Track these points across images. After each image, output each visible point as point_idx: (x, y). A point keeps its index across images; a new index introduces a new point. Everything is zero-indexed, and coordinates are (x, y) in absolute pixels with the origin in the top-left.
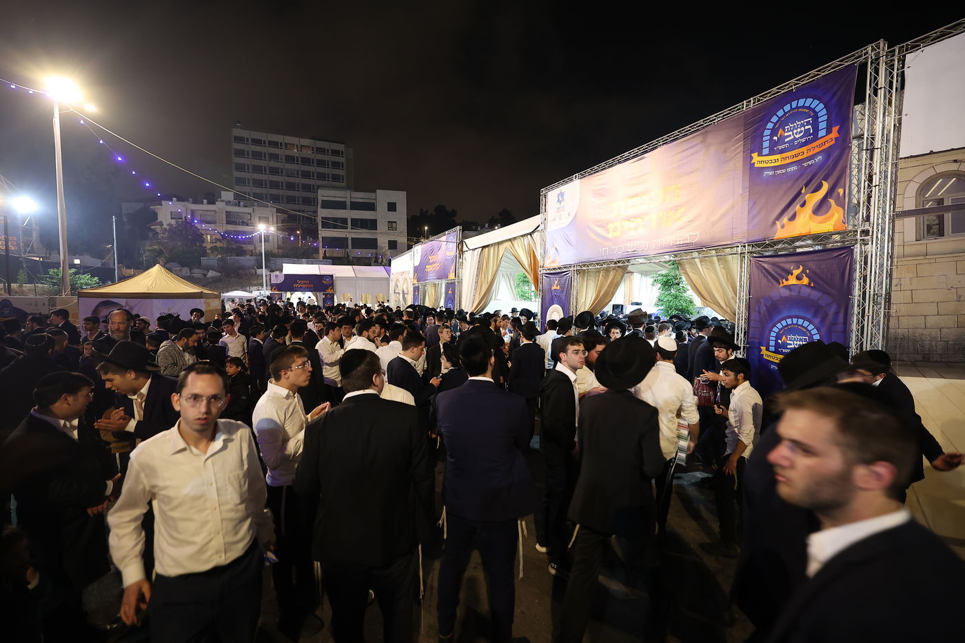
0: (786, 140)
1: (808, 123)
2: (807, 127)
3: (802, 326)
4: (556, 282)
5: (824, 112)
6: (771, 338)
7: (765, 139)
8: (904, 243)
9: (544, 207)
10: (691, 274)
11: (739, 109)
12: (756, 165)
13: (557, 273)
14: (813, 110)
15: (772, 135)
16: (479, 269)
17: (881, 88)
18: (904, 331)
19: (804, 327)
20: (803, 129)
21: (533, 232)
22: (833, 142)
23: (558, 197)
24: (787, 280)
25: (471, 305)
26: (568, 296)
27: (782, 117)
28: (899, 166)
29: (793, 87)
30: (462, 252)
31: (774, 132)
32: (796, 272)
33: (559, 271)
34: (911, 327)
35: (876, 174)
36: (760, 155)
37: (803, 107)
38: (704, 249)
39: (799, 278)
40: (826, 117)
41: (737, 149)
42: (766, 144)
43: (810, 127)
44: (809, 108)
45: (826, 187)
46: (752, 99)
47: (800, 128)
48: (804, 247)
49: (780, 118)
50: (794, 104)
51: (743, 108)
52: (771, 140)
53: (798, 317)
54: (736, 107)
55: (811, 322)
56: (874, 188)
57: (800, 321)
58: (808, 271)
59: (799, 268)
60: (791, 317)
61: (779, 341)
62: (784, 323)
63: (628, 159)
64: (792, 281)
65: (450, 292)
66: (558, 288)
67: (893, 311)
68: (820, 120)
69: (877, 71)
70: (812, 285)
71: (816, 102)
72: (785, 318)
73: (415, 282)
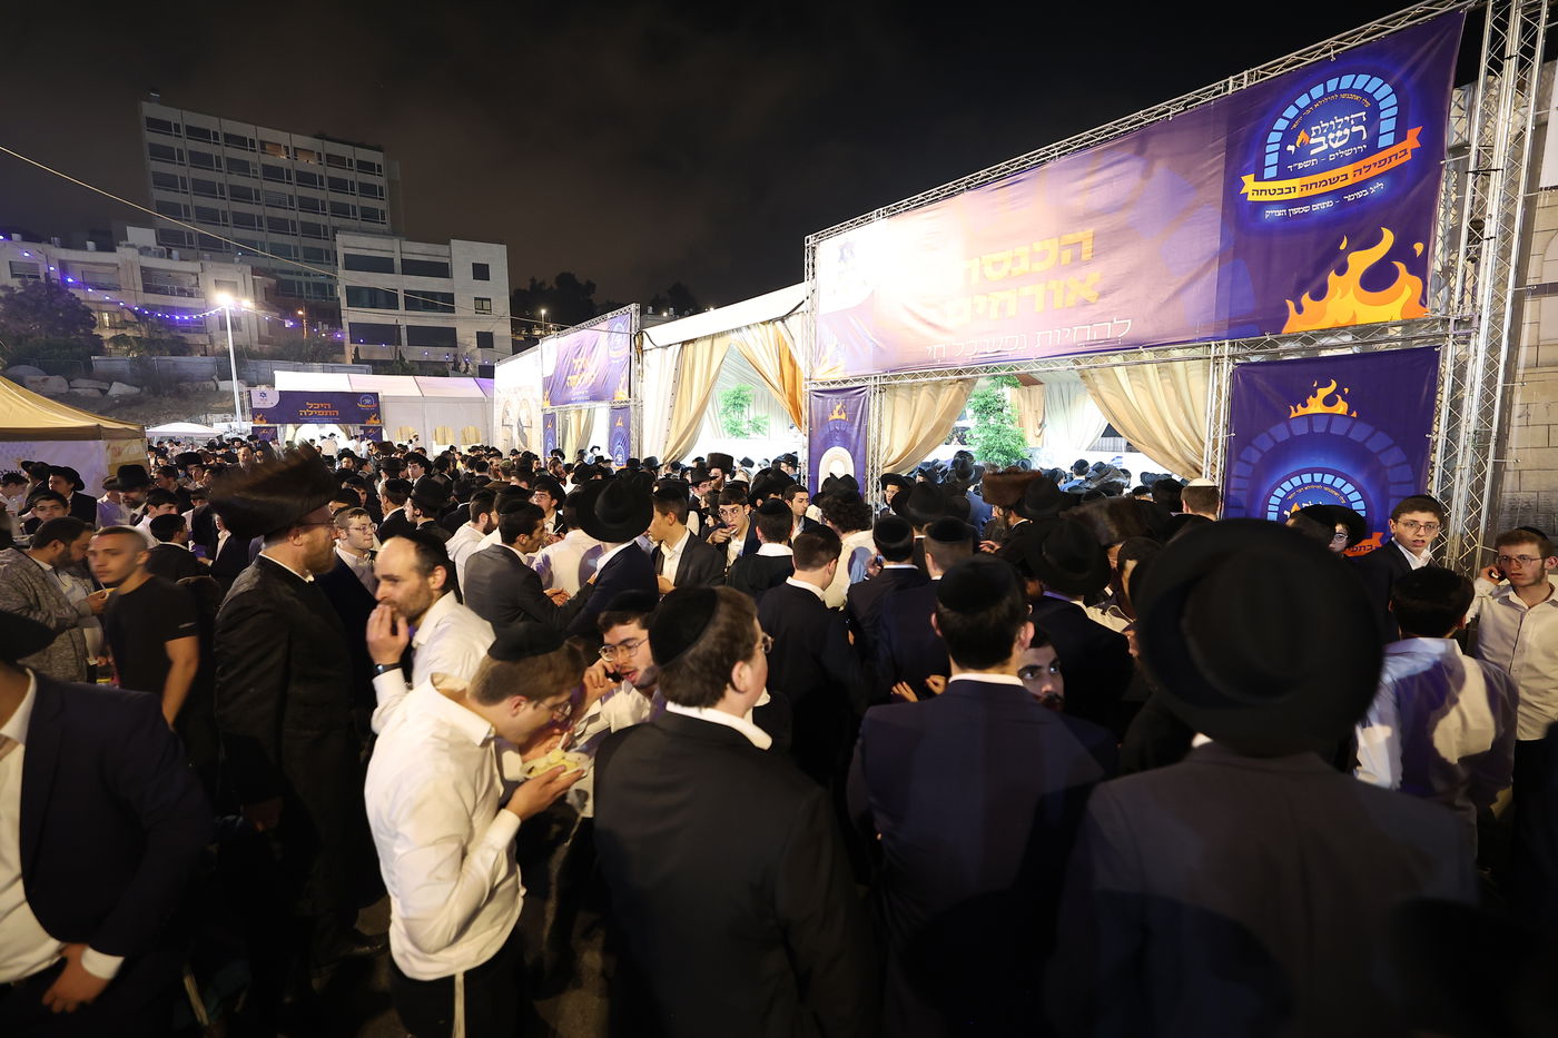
0: (1313, 152)
1: (1359, 122)
2: (1355, 129)
3: (1331, 486)
4: (838, 407)
5: (1393, 100)
6: (1270, 508)
7: (1269, 149)
8: (1539, 341)
9: (810, 270)
10: (1107, 397)
11: (1219, 92)
12: (1250, 198)
13: (841, 391)
14: (1370, 96)
15: (1284, 143)
16: (677, 381)
17: (1510, 58)
18: (1529, 495)
19: (1335, 489)
20: (1347, 131)
21: (788, 315)
22: (1408, 157)
23: (842, 251)
24: (1305, 405)
25: (663, 446)
26: (863, 431)
27: (1307, 107)
28: (1540, 203)
29: (1332, 52)
30: (641, 351)
31: (1289, 136)
32: (1323, 392)
33: (844, 386)
34: (1544, 488)
35: (1491, 216)
36: (1259, 178)
37: (1350, 90)
38: (1141, 348)
39: (1329, 401)
40: (1394, 111)
41: (1213, 166)
42: (1272, 159)
43: (1362, 128)
44: (1361, 92)
45: (1388, 238)
46: (1245, 73)
47: (1342, 129)
48: (1340, 347)
49: (1301, 111)
50: (1332, 85)
51: (1226, 89)
52: (1282, 152)
53: (1324, 471)
54: (1213, 88)
55: (1348, 480)
56: (1485, 242)
57: (1328, 479)
58: (1346, 390)
59: (1329, 384)
60: (1312, 471)
61: (1286, 512)
62: (1296, 481)
63: (986, 183)
64: (1315, 406)
65: (619, 424)
66: (843, 417)
67: (1510, 460)
68: (1383, 115)
69: (1502, 24)
70: (1354, 415)
71: (1377, 81)
72: (1299, 473)
73: (547, 405)
